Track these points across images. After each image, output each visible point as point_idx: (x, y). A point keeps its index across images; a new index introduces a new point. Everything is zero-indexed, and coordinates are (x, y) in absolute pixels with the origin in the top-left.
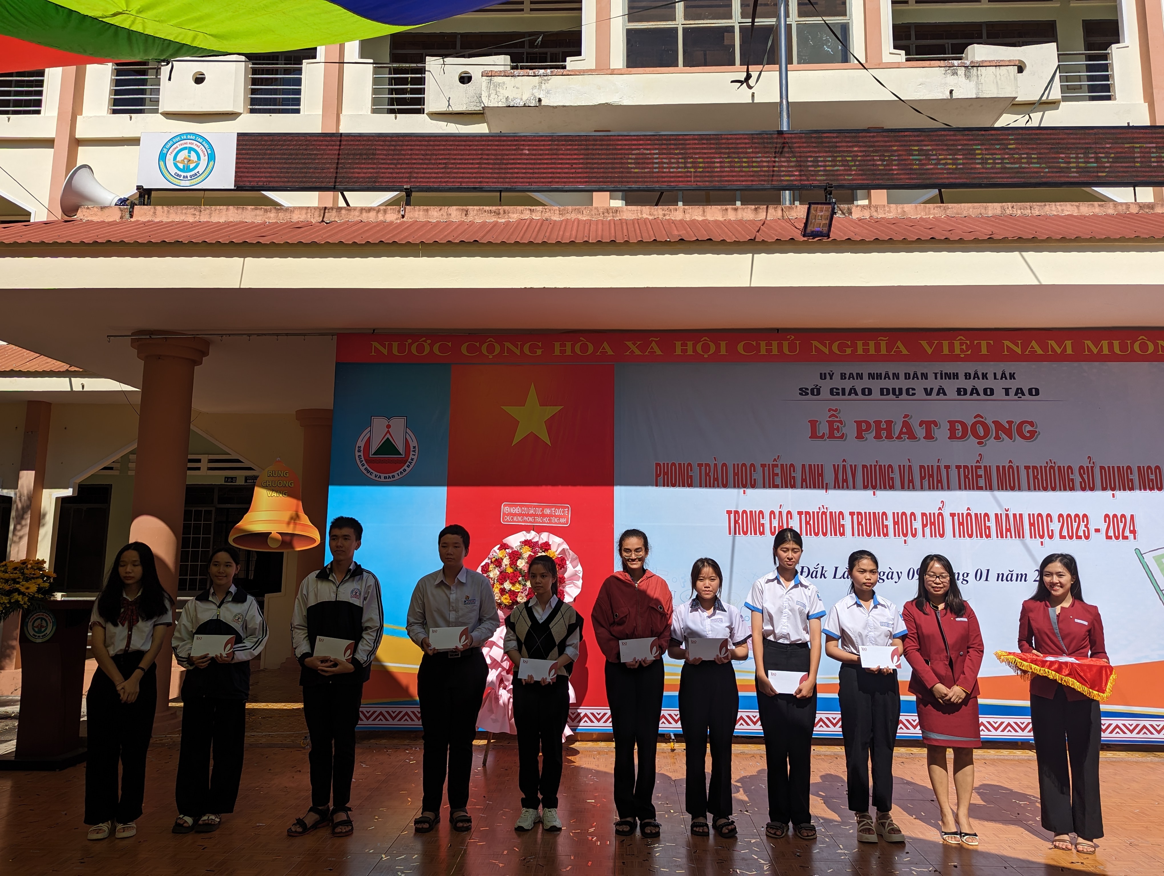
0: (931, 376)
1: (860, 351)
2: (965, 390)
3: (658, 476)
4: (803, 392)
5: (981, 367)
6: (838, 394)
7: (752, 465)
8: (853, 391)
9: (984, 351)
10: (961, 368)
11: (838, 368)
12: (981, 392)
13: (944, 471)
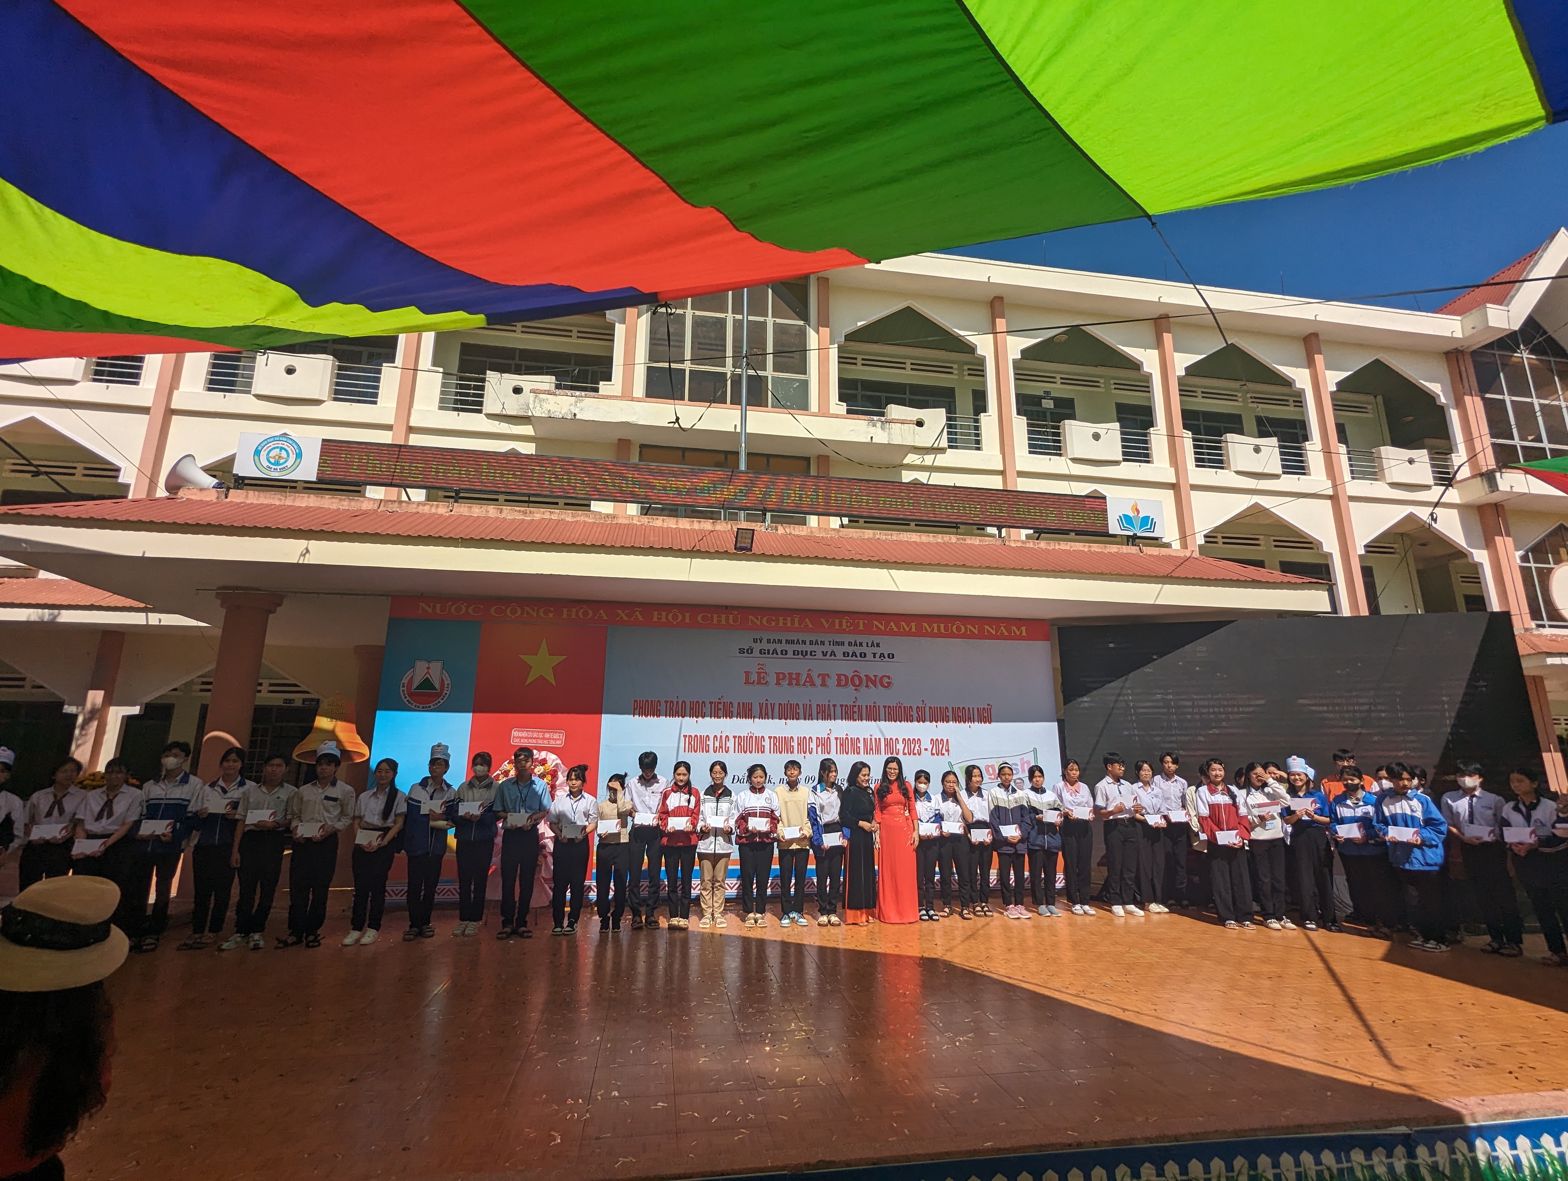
0: (827, 643)
1: (781, 624)
2: (848, 654)
3: (635, 709)
4: (741, 651)
5: (859, 638)
6: (765, 653)
7: (703, 702)
8: (775, 651)
9: (861, 628)
10: (847, 638)
11: (765, 636)
12: (858, 655)
13: (832, 708)
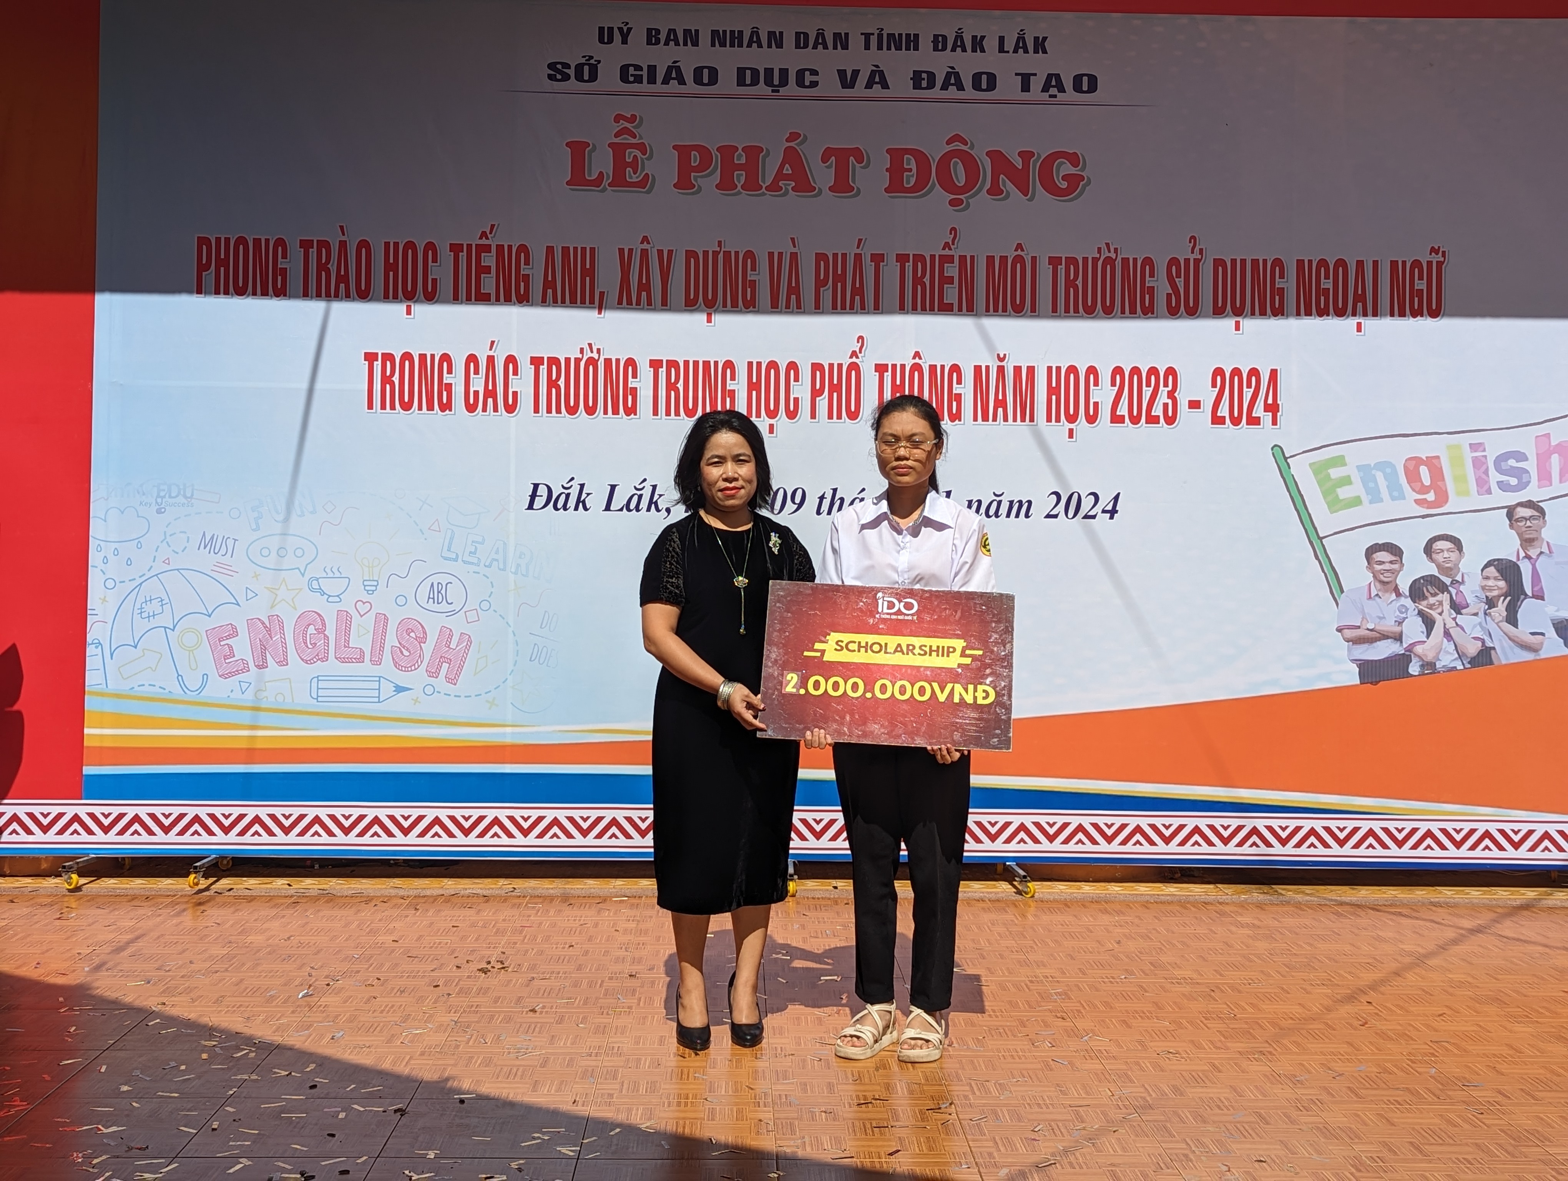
0: (856, 42)
2: (932, 76)
3: (202, 268)
4: (558, 72)
5: (971, 23)
6: (638, 80)
7: (430, 246)
8: (674, 73)
10: (929, 24)
11: (641, 17)
12: (967, 82)
13: (869, 268)
